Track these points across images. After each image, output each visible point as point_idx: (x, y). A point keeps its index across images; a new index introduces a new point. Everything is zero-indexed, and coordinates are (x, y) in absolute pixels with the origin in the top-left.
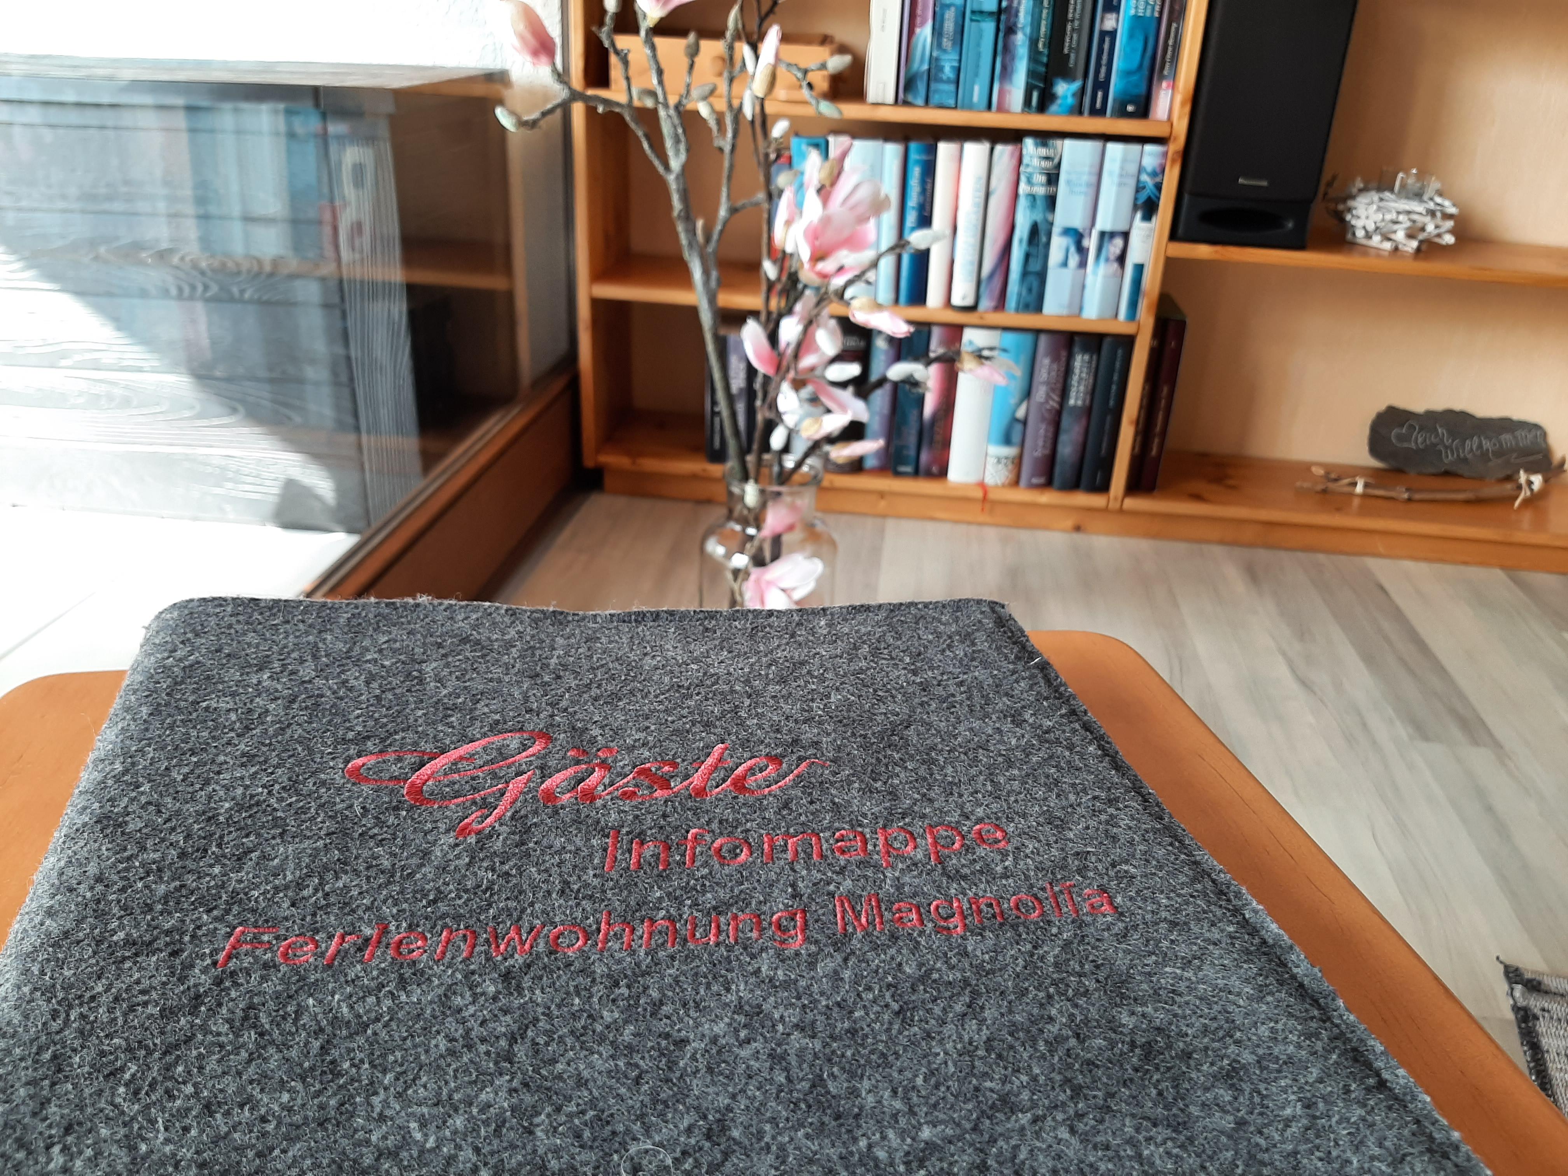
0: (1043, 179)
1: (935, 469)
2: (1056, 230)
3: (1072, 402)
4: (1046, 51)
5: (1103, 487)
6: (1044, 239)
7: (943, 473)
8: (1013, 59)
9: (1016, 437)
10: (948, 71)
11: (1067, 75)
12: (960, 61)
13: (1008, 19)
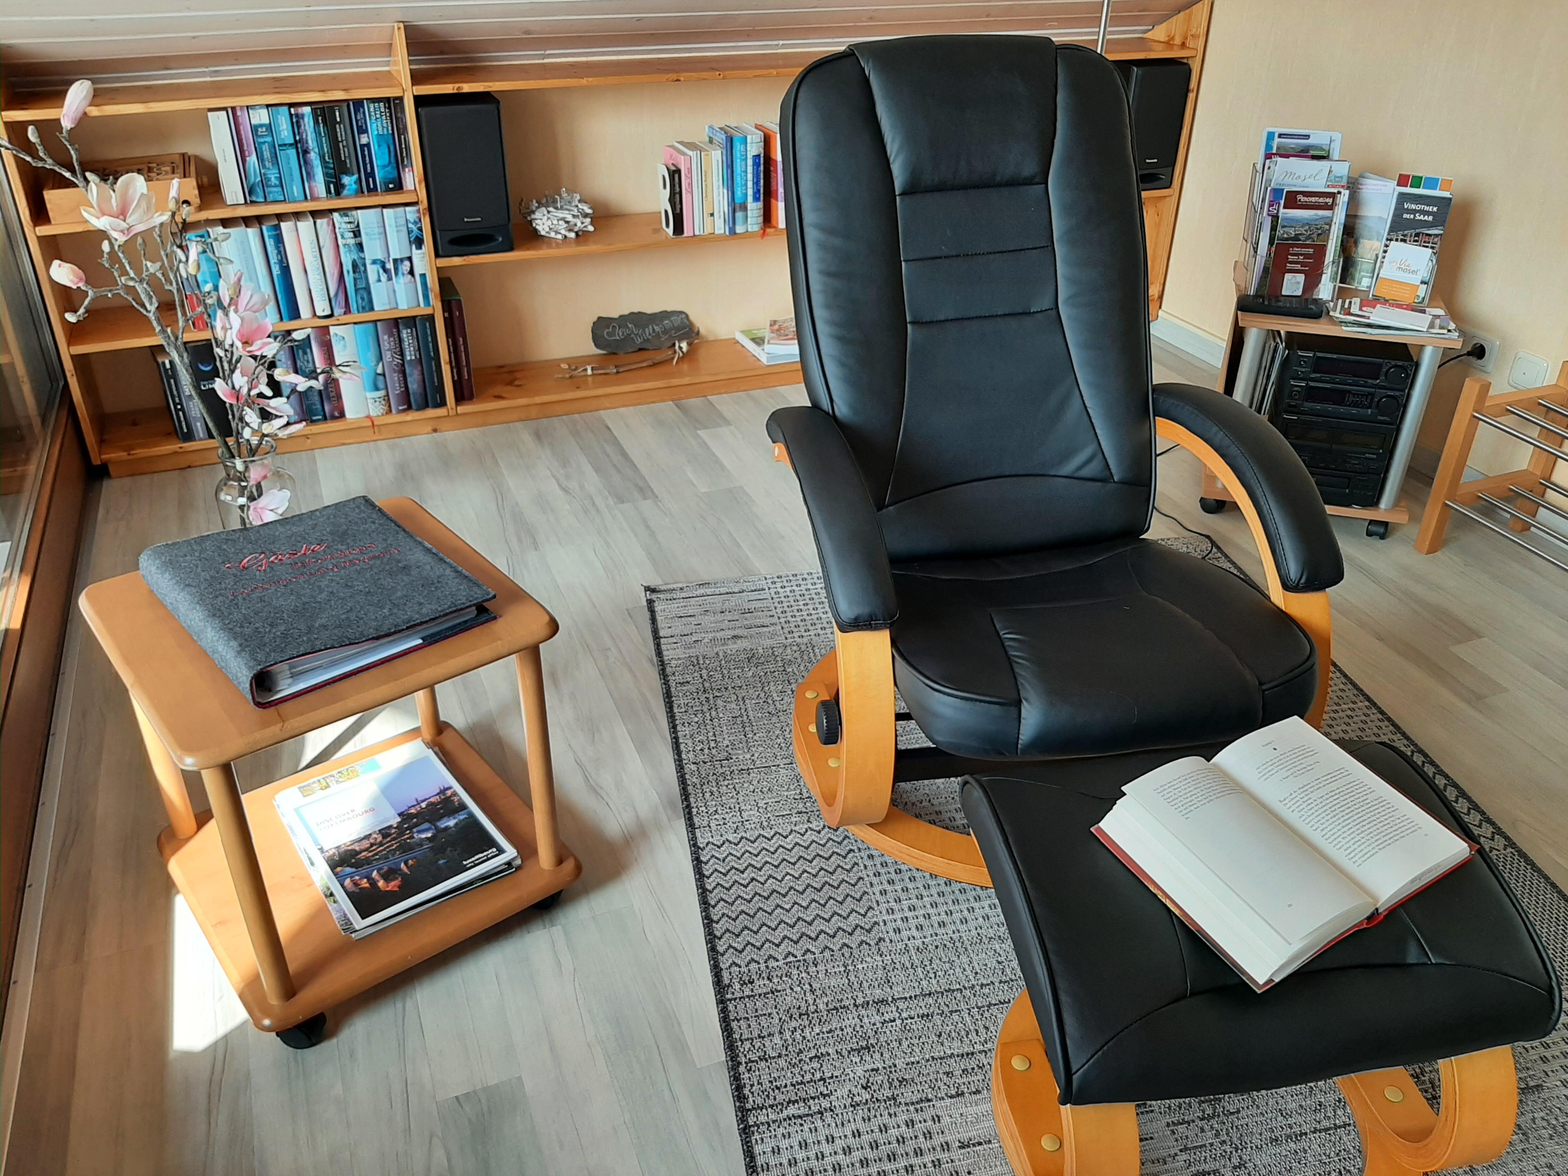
0: (352, 235)
1: (336, 414)
2: (368, 262)
3: (408, 358)
4: (331, 161)
5: (443, 403)
6: (362, 269)
7: (342, 415)
8: (312, 167)
9: (381, 385)
10: (274, 181)
11: (348, 173)
12: (280, 173)
13: (302, 146)
